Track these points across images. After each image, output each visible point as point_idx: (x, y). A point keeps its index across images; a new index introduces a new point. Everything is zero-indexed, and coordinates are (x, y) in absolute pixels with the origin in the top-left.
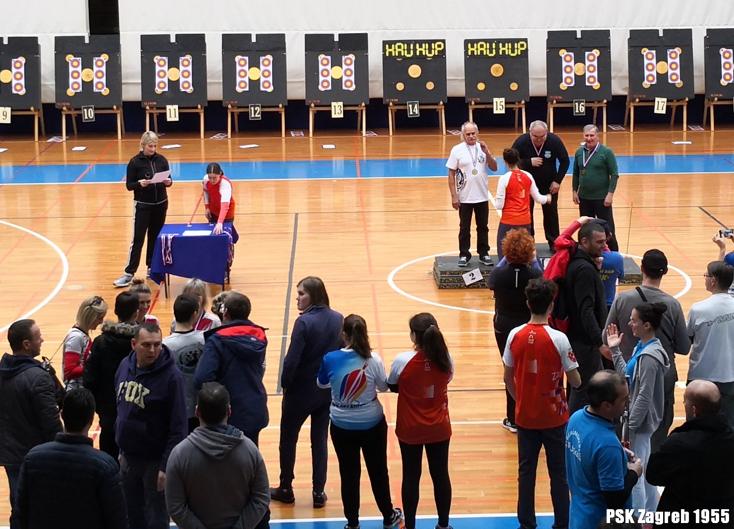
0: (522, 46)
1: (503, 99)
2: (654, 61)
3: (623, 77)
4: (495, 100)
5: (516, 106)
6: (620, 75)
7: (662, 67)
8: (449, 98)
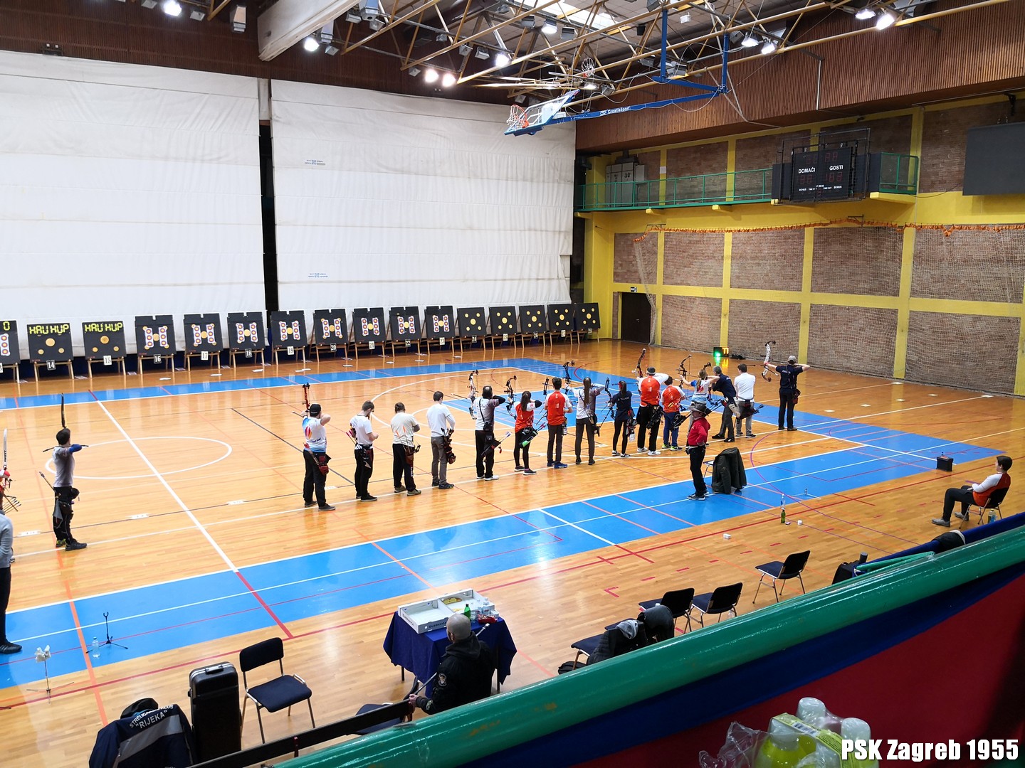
0: (120, 325)
1: (110, 356)
2: (199, 331)
3: (182, 341)
4: (105, 357)
5: (118, 360)
6: (180, 340)
7: (204, 335)
8: (75, 358)
